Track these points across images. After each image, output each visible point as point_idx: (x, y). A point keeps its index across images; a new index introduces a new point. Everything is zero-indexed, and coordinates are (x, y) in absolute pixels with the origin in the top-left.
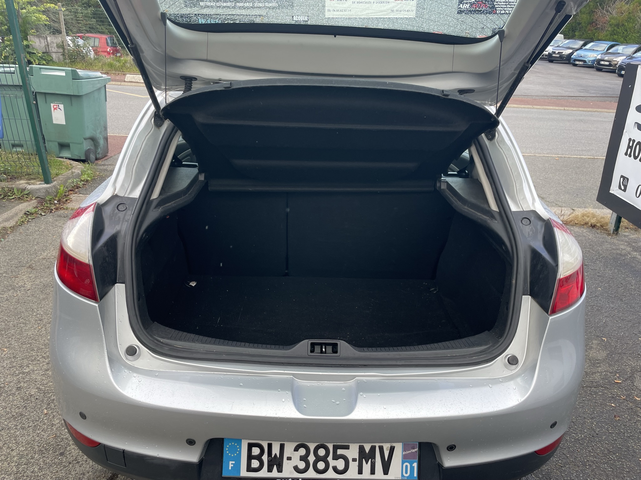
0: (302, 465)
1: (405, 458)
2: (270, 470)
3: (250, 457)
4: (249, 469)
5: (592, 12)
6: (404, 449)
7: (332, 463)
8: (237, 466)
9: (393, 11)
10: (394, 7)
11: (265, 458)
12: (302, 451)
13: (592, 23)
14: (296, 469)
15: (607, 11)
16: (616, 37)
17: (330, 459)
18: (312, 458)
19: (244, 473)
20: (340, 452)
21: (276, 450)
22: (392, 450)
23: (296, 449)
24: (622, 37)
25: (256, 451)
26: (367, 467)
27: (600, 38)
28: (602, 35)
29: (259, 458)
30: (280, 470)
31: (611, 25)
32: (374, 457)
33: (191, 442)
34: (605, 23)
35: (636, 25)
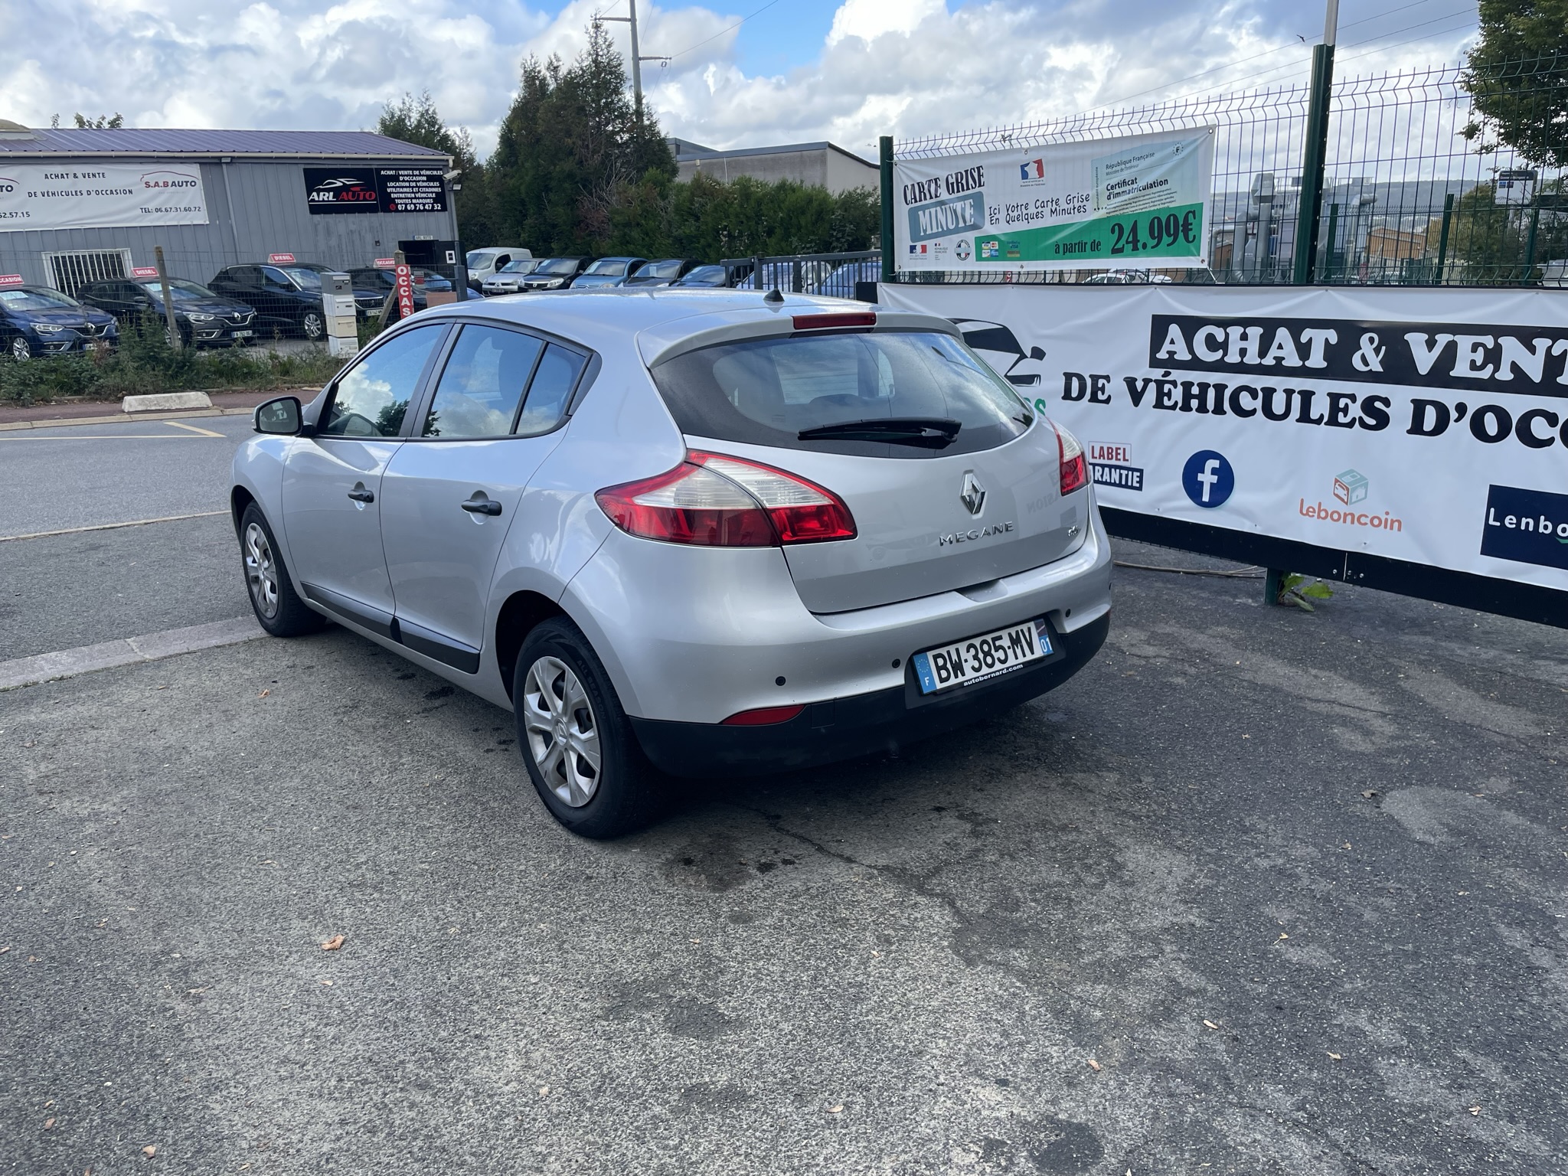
0: (977, 665)
1: (1040, 635)
2: (956, 677)
3: (939, 669)
4: (942, 680)
5: (572, 202)
6: (1037, 629)
7: (996, 655)
8: (932, 680)
9: (147, 211)
10: (147, 201)
11: (949, 666)
12: (972, 651)
13: (578, 223)
14: (973, 668)
15: (601, 199)
16: (631, 247)
17: (993, 652)
18: (981, 656)
19: (939, 686)
20: (998, 643)
21: (954, 657)
22: (1029, 629)
23: (968, 651)
24: (643, 246)
25: (940, 662)
26: (1019, 651)
27: (602, 251)
28: (605, 245)
29: (944, 667)
30: (963, 674)
31: (616, 226)
32: (1020, 642)
33: (896, 664)
34: (603, 222)
35: (660, 223)
